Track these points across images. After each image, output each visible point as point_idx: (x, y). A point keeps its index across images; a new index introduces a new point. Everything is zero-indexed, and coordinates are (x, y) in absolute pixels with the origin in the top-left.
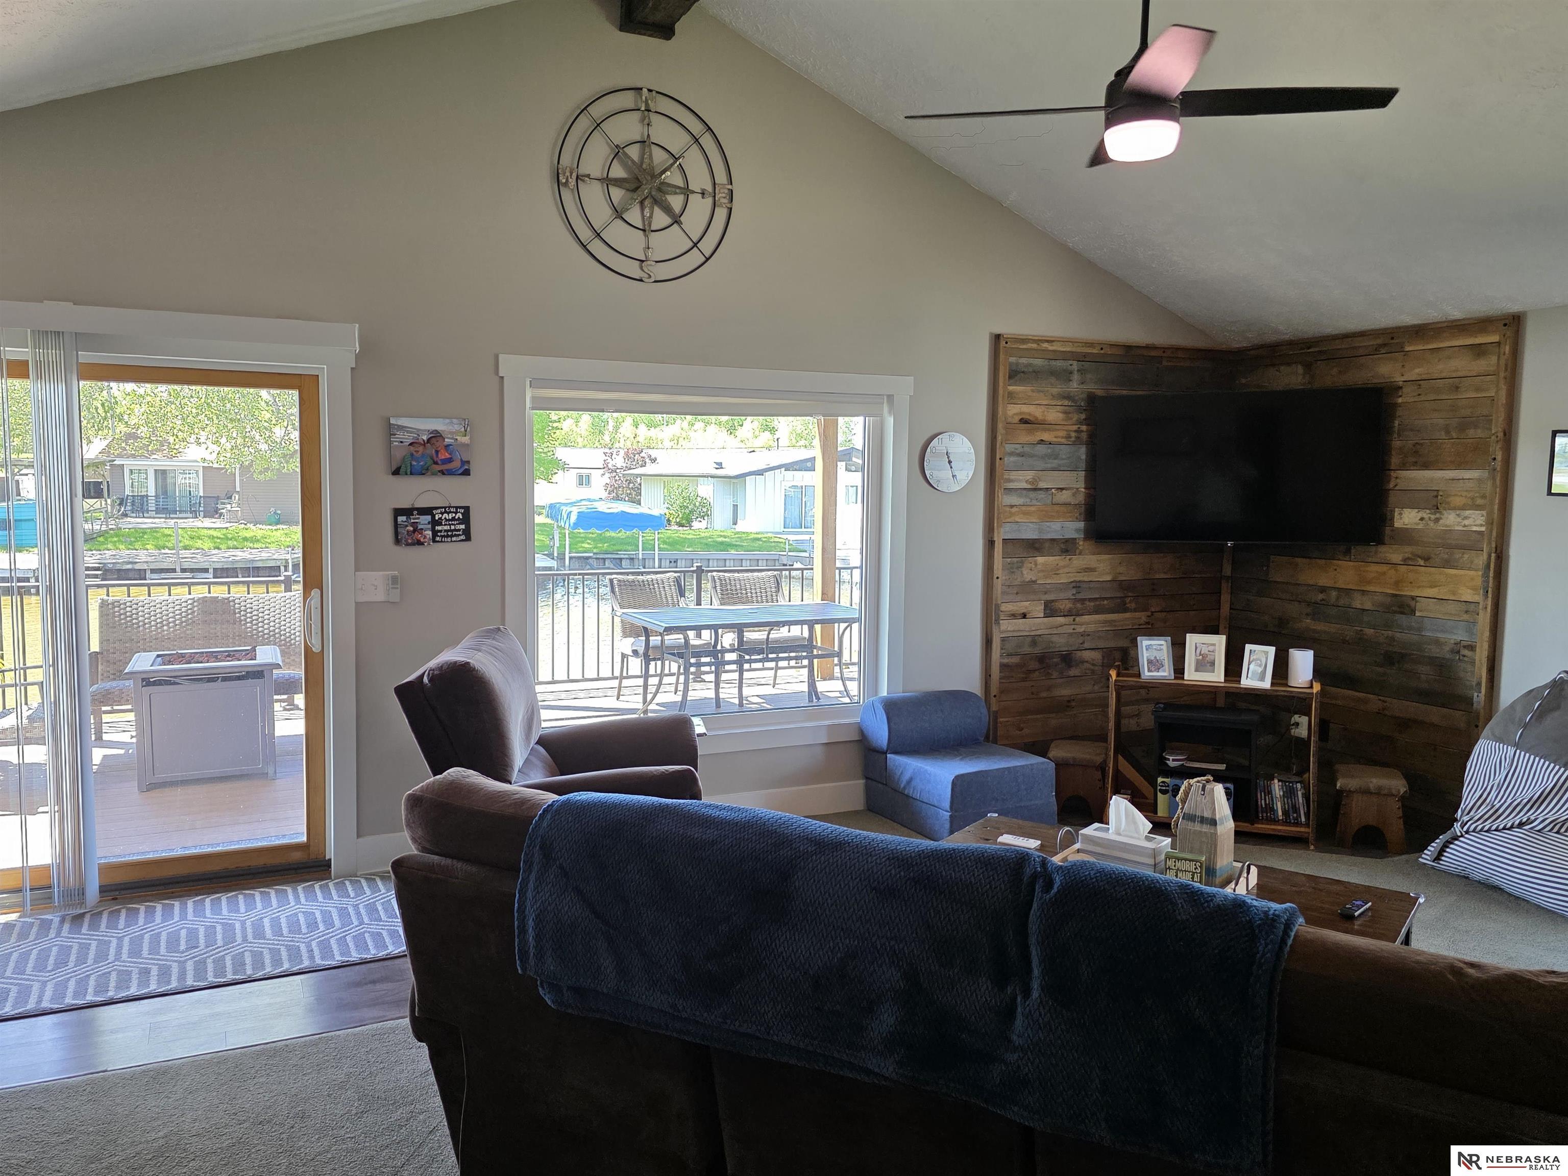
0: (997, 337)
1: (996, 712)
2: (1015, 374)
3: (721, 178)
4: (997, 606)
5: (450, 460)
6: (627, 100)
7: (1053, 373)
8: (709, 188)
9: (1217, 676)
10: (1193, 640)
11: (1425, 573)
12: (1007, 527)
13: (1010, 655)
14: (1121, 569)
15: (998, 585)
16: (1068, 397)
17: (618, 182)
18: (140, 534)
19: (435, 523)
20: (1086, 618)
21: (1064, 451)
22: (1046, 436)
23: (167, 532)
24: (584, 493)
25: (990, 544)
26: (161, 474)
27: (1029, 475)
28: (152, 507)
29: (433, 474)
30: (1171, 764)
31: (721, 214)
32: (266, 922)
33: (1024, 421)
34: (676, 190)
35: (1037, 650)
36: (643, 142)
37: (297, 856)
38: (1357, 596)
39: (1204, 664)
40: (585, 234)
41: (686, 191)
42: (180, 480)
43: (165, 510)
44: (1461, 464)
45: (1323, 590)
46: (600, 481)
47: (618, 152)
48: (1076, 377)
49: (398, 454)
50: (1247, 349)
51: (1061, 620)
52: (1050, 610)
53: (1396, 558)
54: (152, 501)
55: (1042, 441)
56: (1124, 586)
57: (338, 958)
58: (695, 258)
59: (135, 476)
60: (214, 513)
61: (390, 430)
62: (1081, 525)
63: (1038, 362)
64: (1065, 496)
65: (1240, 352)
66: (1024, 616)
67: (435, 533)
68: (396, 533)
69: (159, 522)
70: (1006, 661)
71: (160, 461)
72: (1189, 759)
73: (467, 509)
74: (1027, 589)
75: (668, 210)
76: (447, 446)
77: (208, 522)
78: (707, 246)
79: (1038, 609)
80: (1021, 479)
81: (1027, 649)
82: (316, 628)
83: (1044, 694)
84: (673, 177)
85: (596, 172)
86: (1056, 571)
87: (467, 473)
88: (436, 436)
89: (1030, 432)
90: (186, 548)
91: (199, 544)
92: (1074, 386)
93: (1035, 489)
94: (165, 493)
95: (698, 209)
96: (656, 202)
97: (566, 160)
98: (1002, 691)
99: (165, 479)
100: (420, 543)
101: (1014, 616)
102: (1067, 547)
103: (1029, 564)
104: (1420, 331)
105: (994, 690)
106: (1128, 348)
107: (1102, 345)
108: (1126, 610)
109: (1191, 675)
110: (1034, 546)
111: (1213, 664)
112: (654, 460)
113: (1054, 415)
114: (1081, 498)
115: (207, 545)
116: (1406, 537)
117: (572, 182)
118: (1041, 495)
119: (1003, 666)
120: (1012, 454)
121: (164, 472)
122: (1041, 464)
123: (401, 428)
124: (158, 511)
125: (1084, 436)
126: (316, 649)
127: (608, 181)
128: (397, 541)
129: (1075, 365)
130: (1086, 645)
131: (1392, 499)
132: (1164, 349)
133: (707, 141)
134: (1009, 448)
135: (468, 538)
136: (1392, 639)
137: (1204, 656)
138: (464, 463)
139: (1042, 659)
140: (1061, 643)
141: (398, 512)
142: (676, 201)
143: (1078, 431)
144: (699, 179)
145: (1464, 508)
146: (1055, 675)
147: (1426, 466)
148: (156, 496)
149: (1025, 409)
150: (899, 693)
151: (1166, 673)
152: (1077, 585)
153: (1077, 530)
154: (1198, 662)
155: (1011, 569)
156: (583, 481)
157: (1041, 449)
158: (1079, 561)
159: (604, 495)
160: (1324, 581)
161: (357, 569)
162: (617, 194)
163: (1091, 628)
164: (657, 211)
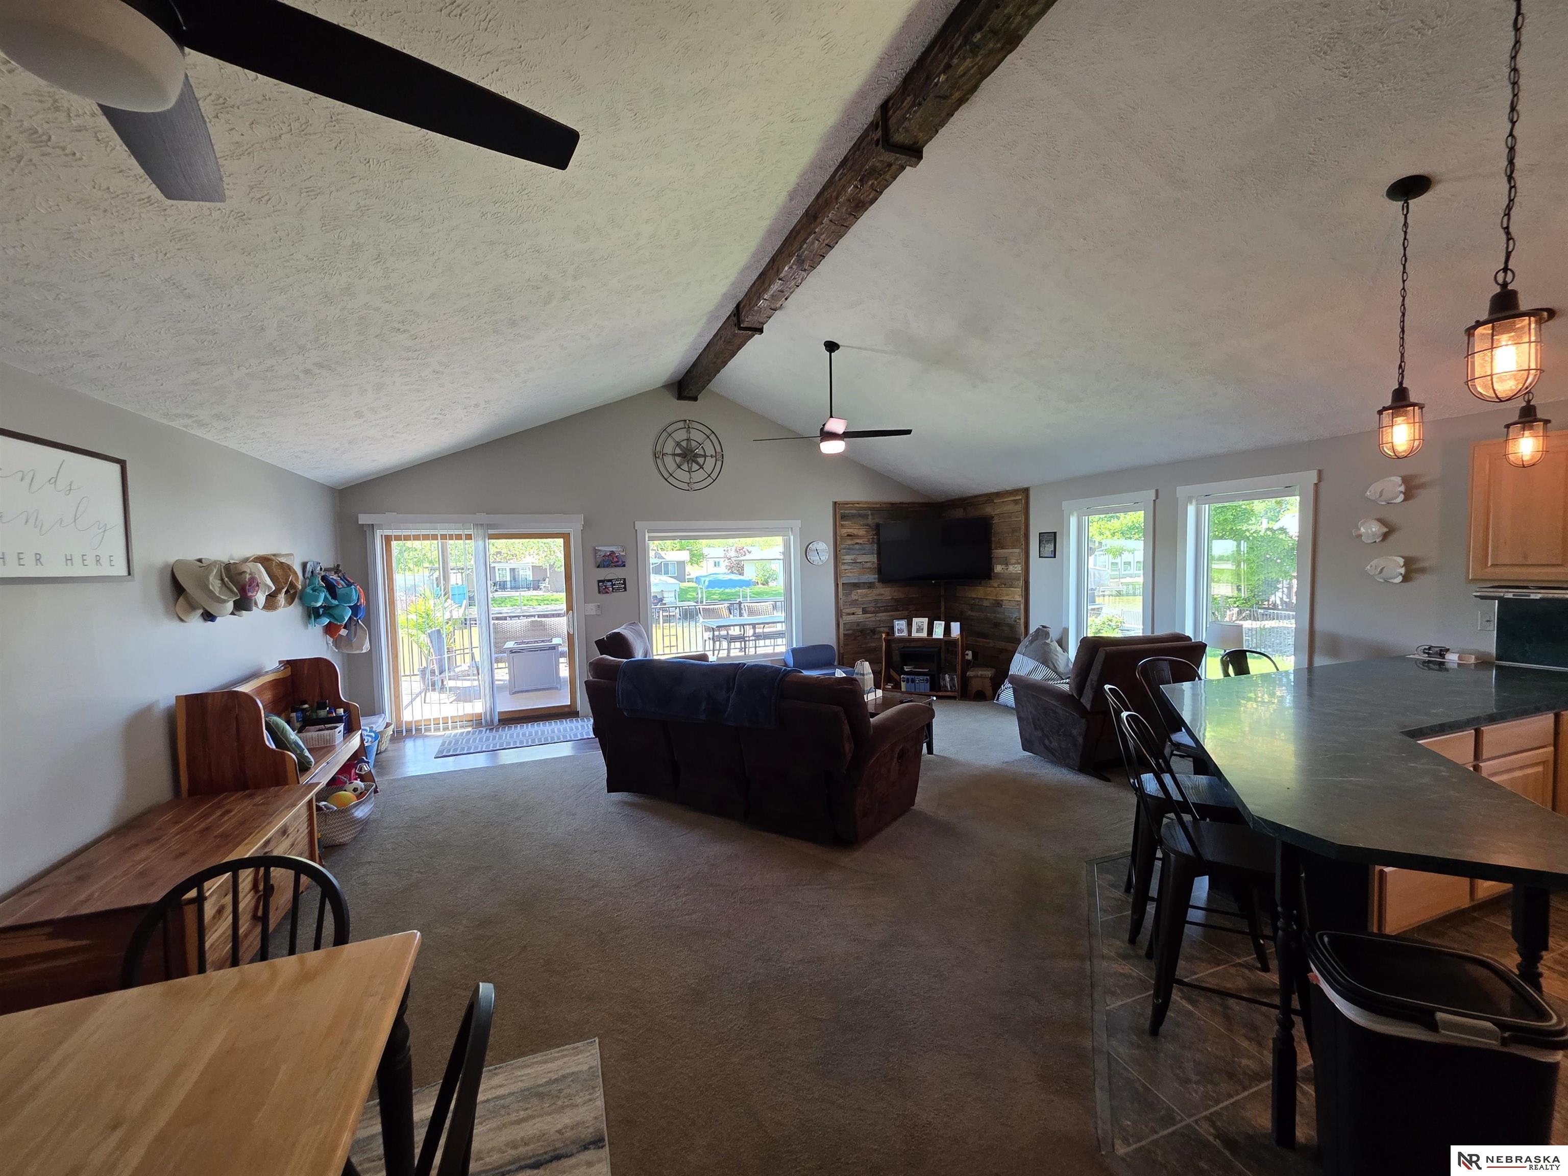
0: (835, 503)
1: (843, 654)
2: (843, 517)
3: (719, 450)
4: (841, 610)
5: (618, 562)
6: (681, 425)
7: (860, 516)
8: (714, 454)
9: (924, 634)
10: (915, 620)
11: (1005, 590)
12: (844, 578)
13: (847, 630)
14: (895, 594)
15: (841, 602)
16: (868, 525)
17: (678, 455)
18: (503, 600)
19: (613, 585)
20: (881, 614)
21: (868, 547)
22: (858, 541)
23: (516, 598)
24: (717, 570)
25: (837, 585)
26: (513, 570)
27: (853, 557)
28: (509, 586)
29: (612, 567)
30: (906, 670)
31: (719, 463)
32: (556, 729)
33: (848, 535)
34: (700, 456)
35: (859, 628)
36: (688, 440)
37: (566, 709)
38: (984, 601)
39: (919, 630)
40: (666, 475)
41: (705, 456)
42: (521, 572)
43: (515, 588)
44: (1014, 547)
45: (974, 599)
46: (724, 564)
47: (678, 444)
48: (870, 517)
49: (599, 560)
50: (945, 502)
51: (870, 615)
52: (865, 611)
53: (996, 585)
54: (509, 583)
55: (857, 543)
56: (898, 601)
57: (580, 737)
58: (710, 480)
59: (500, 572)
60: (537, 588)
61: (596, 551)
62: (877, 576)
63: (854, 512)
64: (868, 565)
65: (942, 503)
66: (853, 614)
67: (613, 589)
68: (599, 589)
69: (513, 593)
70: (846, 632)
71: (513, 564)
72: (914, 668)
73: (625, 579)
74: (854, 603)
75: (698, 463)
76: (617, 557)
77: (535, 593)
78: (714, 476)
79: (860, 611)
80: (848, 558)
81: (855, 628)
82: (571, 625)
83: (864, 646)
84: (699, 451)
85: (670, 452)
86: (866, 595)
87: (624, 566)
88: (613, 553)
89: (852, 539)
90: (525, 605)
91: (531, 603)
92: (870, 521)
93: (856, 563)
94: (514, 579)
95: (710, 462)
96: (693, 461)
97: (658, 449)
98: (845, 645)
99: (514, 573)
100: (607, 593)
101: (849, 614)
102: (870, 586)
103: (854, 593)
104: (998, 494)
105: (841, 645)
106: (893, 504)
107: (881, 503)
108: (899, 611)
109: (915, 634)
110: (856, 586)
111: (922, 629)
112: (750, 552)
113: (862, 532)
114: (876, 565)
115: (535, 603)
116: (998, 576)
117: (661, 457)
118: (858, 565)
119: (845, 635)
120: (844, 549)
121: (514, 569)
122: (857, 552)
123: (599, 550)
124: (511, 588)
125: (875, 540)
126: (571, 633)
127: (674, 455)
128: (599, 592)
129: (869, 512)
130: (882, 625)
131: (994, 560)
132: (908, 504)
133: (712, 437)
134: (843, 546)
135: (626, 590)
136: (995, 617)
137: (920, 627)
138: (623, 562)
139: (862, 631)
140: (871, 625)
141: (599, 581)
142: (701, 460)
143: (873, 538)
144: (710, 451)
145: (1015, 564)
146: (868, 637)
147: (1003, 548)
148: (511, 581)
149: (849, 530)
150: (801, 645)
151: (905, 634)
152: (876, 601)
153: (875, 579)
154: (917, 629)
155: (847, 595)
156: (716, 564)
157: (857, 547)
158: (876, 591)
159: (726, 571)
160: (974, 596)
161: (585, 603)
162: (678, 459)
163: (883, 618)
164: (694, 464)
